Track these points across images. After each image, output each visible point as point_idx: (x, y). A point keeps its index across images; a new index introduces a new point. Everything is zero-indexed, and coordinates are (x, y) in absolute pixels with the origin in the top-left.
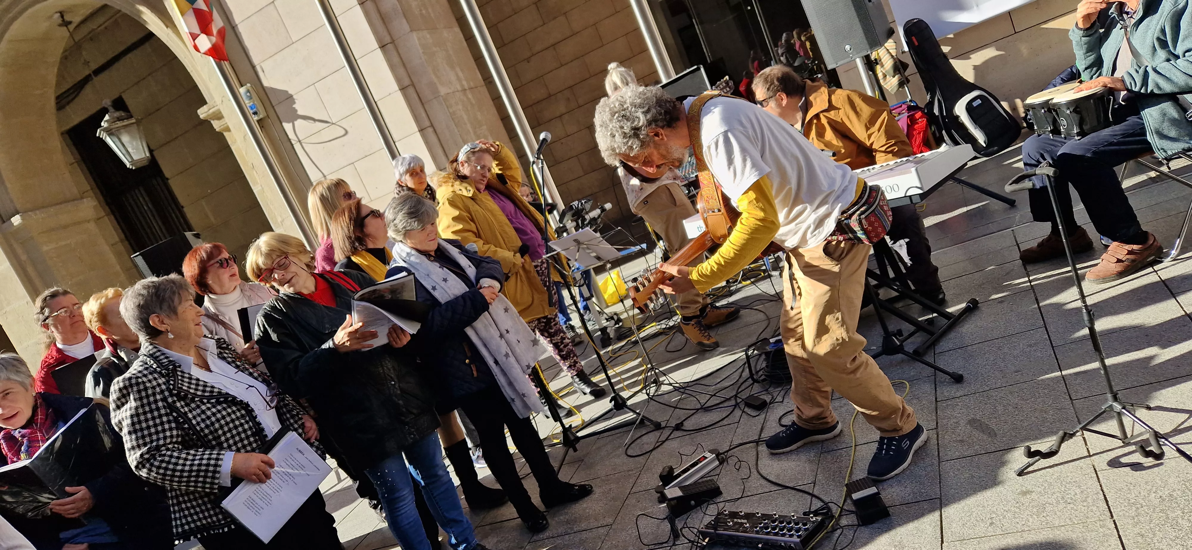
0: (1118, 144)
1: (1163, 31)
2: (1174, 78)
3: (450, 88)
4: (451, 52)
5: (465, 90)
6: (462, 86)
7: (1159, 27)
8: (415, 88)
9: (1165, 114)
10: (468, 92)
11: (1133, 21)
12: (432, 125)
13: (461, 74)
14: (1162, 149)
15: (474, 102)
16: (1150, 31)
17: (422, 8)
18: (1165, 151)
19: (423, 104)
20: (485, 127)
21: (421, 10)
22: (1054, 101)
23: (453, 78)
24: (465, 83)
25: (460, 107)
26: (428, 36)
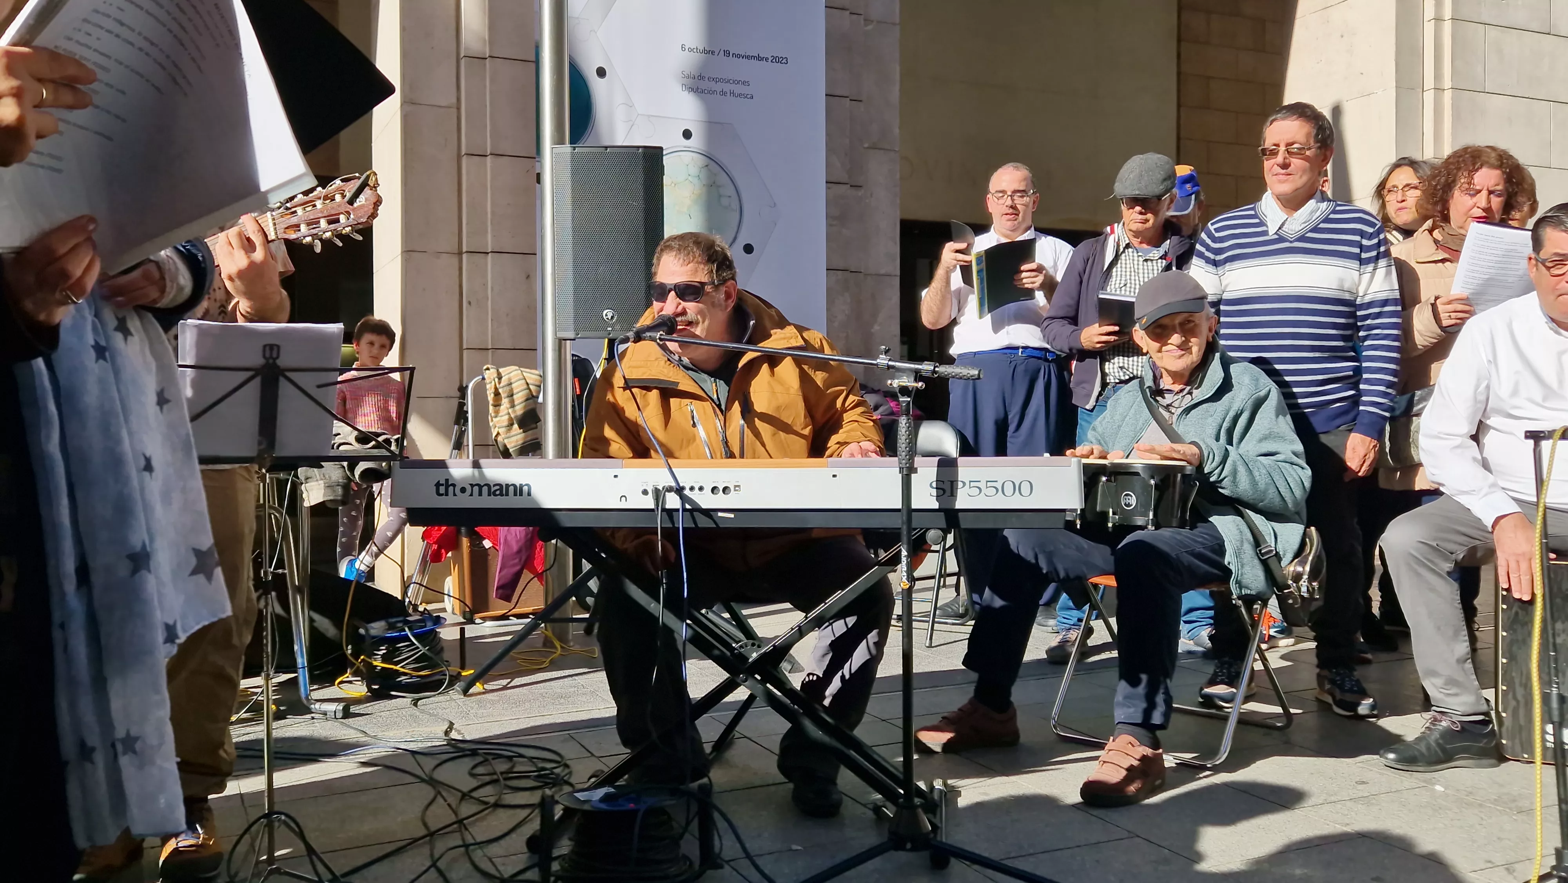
1: (1236, 418)
9: (1241, 532)
16: (1210, 419)
18: (1241, 587)
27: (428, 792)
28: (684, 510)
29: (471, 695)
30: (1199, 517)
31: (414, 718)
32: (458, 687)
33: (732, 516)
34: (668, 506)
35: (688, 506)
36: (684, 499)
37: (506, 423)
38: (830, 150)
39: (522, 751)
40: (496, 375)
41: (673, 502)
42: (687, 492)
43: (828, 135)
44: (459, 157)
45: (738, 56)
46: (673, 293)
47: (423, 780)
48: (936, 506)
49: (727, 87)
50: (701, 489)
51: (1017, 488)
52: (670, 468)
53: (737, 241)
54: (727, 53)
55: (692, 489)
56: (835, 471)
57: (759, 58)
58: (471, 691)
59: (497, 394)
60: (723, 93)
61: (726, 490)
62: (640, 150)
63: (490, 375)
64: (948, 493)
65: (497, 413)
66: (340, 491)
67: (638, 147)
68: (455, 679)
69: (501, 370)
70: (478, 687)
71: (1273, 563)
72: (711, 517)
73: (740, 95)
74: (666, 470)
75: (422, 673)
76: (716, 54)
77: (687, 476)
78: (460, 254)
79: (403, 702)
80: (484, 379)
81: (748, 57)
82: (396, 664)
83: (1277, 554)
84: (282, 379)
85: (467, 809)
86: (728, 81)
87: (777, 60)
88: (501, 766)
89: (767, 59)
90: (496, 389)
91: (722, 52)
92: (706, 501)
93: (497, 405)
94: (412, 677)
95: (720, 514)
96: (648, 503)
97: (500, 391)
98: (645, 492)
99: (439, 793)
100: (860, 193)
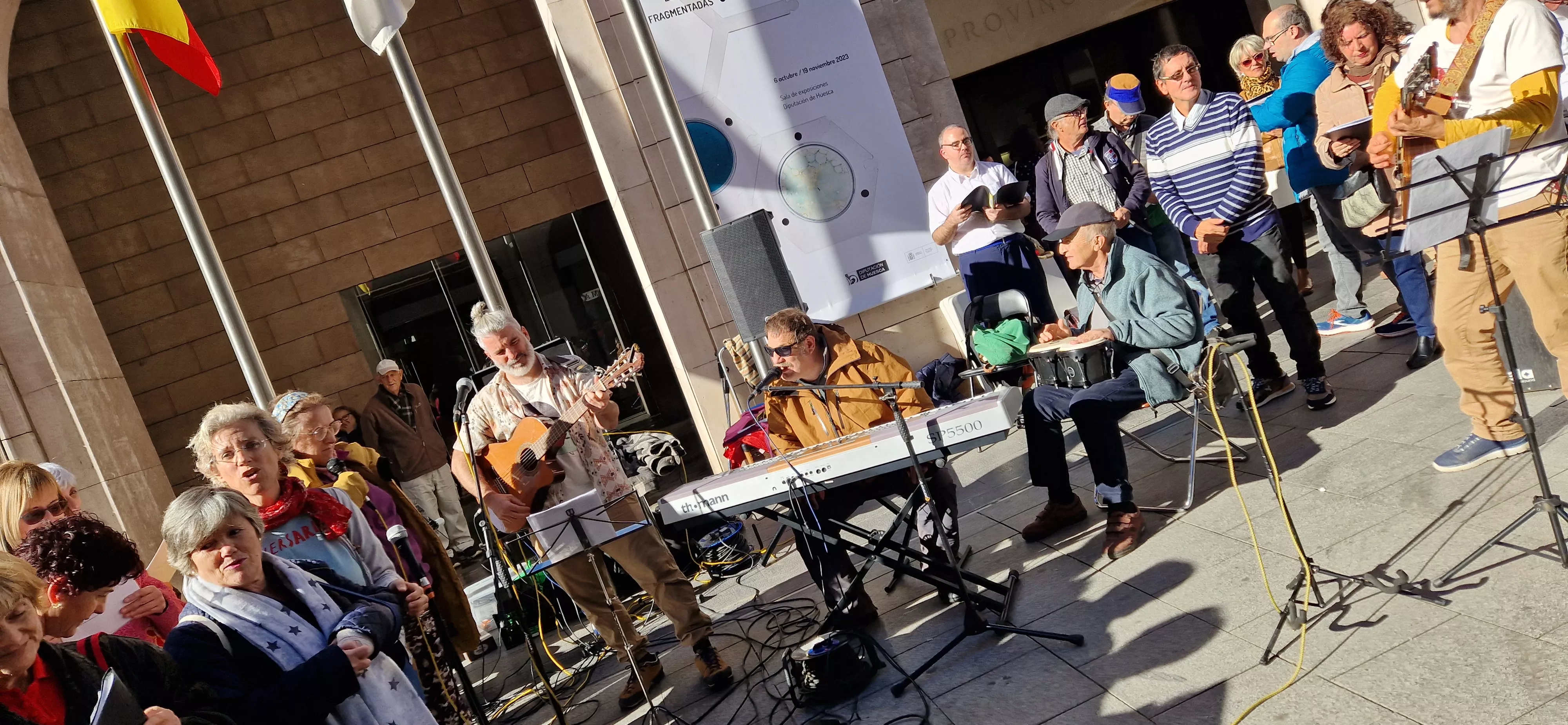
0: (1120, 393)
1: (1133, 294)
2: (1154, 333)
3: (75, 375)
4: (75, 322)
5: (97, 379)
6: (92, 373)
7: (1129, 293)
8: (8, 370)
9: (1150, 365)
10: (101, 382)
11: (1102, 287)
12: (34, 431)
13: (90, 356)
14: (1153, 398)
15: (109, 399)
16: (1120, 296)
17: (34, 252)
18: (1155, 401)
19: (20, 396)
20: (126, 439)
21: (32, 255)
22: (1061, 350)
23: (79, 360)
24: (95, 369)
25: (90, 404)
26: (43, 293)
27: (745, 646)
28: (807, 486)
29: (770, 564)
30: (1122, 364)
31: (738, 591)
32: (759, 563)
33: (832, 482)
34: (798, 486)
35: (808, 484)
36: (803, 480)
37: (748, 372)
38: (898, 100)
39: (792, 604)
40: (731, 344)
41: (799, 484)
42: (804, 476)
43: (893, 92)
44: (663, 211)
45: (813, 69)
46: (775, 353)
47: (743, 639)
48: (934, 448)
49: (813, 93)
50: (811, 473)
51: (973, 426)
52: (792, 466)
53: (856, 192)
54: (806, 70)
55: (806, 474)
56: (876, 444)
57: (828, 63)
58: (769, 562)
59: (736, 355)
60: (812, 98)
61: (823, 470)
62: (751, 216)
63: (728, 345)
64: (938, 439)
65: (740, 367)
66: (653, 484)
67: (749, 215)
68: (757, 557)
69: (734, 339)
70: (772, 558)
71: (1180, 376)
72: (822, 485)
73: (823, 95)
74: (790, 468)
75: (738, 560)
76: (798, 74)
77: (802, 468)
78: (686, 271)
79: (731, 580)
80: (725, 348)
81: (820, 66)
82: (721, 560)
83: (1181, 368)
84: (580, 520)
85: (766, 653)
86: (813, 88)
87: (841, 59)
88: (782, 619)
89: (833, 62)
90: (735, 353)
91: (802, 71)
92: (816, 478)
93: (739, 362)
94: (733, 564)
95: (826, 482)
96: (786, 488)
97: (737, 353)
98: (784, 482)
99: (751, 646)
100: (931, 119)
